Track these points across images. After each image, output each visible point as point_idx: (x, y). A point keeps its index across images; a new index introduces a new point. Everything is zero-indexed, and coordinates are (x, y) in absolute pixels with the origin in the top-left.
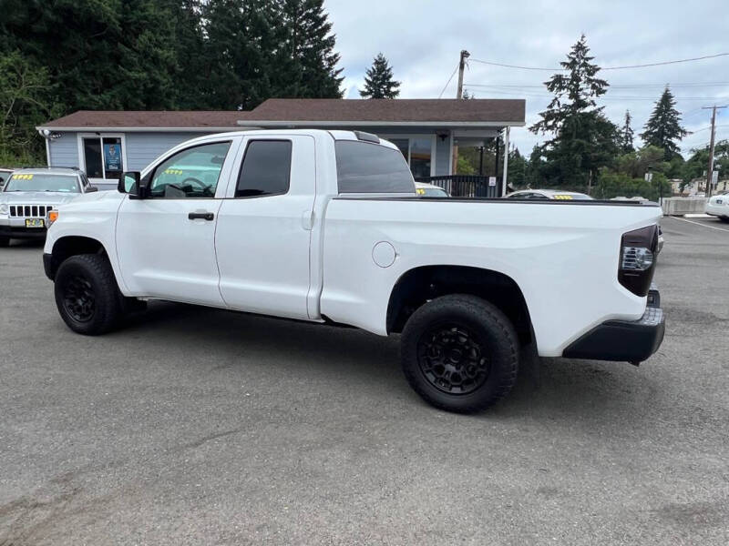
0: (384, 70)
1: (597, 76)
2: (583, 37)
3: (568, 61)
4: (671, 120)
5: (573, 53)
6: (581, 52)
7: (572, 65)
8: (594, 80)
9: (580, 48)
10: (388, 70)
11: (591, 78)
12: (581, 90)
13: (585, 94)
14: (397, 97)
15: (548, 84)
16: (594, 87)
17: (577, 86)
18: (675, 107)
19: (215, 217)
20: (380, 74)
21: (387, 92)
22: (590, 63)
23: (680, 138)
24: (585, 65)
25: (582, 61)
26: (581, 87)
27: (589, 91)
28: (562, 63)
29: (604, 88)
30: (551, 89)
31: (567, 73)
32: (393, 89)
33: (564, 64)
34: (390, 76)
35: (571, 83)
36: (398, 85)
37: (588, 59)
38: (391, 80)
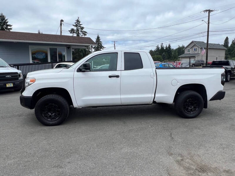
0: (4, 20)
1: (84, 30)
2: (78, 18)
3: (75, 25)
4: (100, 44)
5: (76, 22)
6: (78, 22)
7: (76, 26)
8: (83, 31)
9: (78, 21)
10: (6, 20)
11: (82, 30)
12: (80, 34)
13: (81, 35)
14: (11, 31)
15: (70, 31)
16: (83, 33)
17: (78, 32)
18: (100, 40)
19: (120, 76)
20: (2, 21)
21: (6, 28)
22: (81, 26)
23: (103, 49)
24: (80, 26)
25: (79, 25)
26: (80, 33)
27: (82, 34)
28: (73, 25)
29: (86, 34)
30: (71, 33)
31: (75, 28)
32: (9, 27)
33: (74, 25)
34: (7, 22)
35: (77, 32)
36: (11, 26)
37: (80, 25)
38: (8, 24)
